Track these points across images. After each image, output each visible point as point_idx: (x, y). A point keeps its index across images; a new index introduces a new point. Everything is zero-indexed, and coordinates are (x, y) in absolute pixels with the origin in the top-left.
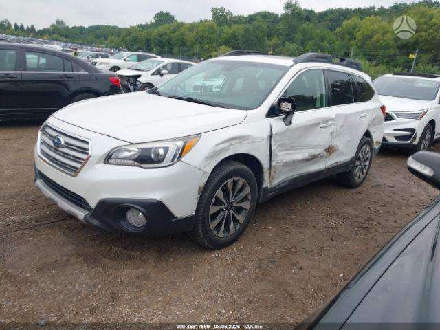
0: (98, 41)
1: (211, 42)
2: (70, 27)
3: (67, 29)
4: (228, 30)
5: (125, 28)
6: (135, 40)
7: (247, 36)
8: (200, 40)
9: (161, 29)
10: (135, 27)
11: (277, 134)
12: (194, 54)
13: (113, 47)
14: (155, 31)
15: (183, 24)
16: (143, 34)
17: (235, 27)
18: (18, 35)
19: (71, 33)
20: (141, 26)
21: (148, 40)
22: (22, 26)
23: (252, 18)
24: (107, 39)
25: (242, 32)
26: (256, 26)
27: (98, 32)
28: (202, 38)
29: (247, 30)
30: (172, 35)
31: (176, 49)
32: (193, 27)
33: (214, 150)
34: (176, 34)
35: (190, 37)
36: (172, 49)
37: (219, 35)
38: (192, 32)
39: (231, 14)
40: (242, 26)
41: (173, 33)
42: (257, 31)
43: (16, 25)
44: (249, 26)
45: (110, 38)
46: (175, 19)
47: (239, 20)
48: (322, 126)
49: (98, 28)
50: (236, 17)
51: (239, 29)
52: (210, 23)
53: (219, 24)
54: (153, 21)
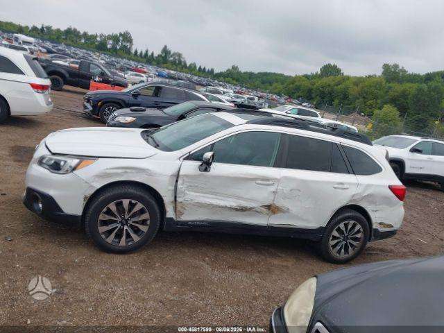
0: (263, 86)
1: (376, 98)
2: (242, 71)
3: (239, 73)
4: (398, 88)
5: (290, 76)
6: (298, 89)
7: (419, 96)
8: (364, 95)
9: (326, 80)
10: (300, 77)
11: (186, 176)
12: (354, 109)
13: (276, 93)
14: (319, 83)
15: (348, 78)
16: (307, 84)
17: (407, 86)
18: (199, 76)
19: (241, 76)
20: (307, 76)
21: (310, 91)
22: (204, 69)
23: (429, 77)
24: (271, 85)
25: (413, 91)
26: (433, 86)
27: (265, 78)
28: (366, 93)
29: (420, 90)
30: (336, 87)
31: (336, 102)
32: (359, 81)
33: (104, 171)
34: (339, 86)
35: (354, 91)
36: (333, 101)
37: (387, 92)
38: (357, 86)
39: (405, 71)
40: (415, 86)
41: (337, 86)
42: (432, 93)
43: (200, 68)
44: (424, 86)
45: (275, 84)
46: (342, 72)
47: (414, 78)
48: (257, 182)
49: (265, 74)
50: (410, 75)
51: (412, 88)
52: (379, 80)
53: (388, 81)
54: (319, 72)
